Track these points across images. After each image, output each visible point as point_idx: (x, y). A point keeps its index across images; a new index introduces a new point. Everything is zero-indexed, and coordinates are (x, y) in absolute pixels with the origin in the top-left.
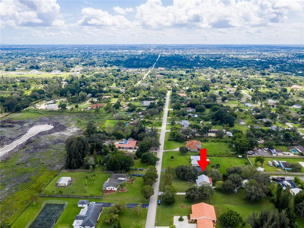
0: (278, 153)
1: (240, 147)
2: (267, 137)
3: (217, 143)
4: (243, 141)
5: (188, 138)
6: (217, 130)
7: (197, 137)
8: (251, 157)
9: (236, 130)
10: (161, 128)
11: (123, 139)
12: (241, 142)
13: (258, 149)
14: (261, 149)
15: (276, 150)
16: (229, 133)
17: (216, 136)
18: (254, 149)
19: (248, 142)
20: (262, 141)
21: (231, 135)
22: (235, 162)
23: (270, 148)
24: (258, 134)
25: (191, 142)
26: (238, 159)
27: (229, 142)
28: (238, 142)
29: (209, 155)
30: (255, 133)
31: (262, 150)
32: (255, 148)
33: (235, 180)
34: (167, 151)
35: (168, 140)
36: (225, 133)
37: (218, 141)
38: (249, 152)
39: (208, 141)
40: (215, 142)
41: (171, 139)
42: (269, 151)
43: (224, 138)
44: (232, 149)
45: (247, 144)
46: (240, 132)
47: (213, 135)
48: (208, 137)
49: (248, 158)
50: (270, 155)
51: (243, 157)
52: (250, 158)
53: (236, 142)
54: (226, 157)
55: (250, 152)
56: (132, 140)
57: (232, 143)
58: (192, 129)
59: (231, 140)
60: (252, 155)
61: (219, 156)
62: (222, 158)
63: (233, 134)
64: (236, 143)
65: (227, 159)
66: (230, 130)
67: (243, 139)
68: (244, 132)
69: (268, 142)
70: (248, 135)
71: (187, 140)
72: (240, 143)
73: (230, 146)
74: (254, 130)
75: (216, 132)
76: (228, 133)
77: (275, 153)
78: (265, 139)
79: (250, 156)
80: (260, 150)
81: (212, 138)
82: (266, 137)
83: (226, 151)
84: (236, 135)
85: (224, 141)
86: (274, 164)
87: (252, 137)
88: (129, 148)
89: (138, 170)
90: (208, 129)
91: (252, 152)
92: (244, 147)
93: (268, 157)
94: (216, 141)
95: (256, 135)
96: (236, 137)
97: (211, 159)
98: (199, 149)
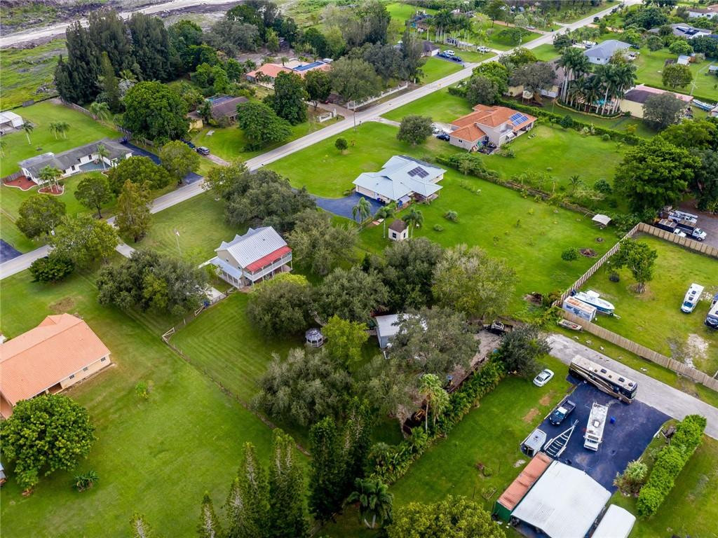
3: (608, 145)
7: (569, 102)
8: (657, 238)
10: (499, 52)
11: (326, 59)
17: (646, 117)
22: (542, 233)
26: (583, 226)
37: (621, 138)
40: (604, 139)
79: (656, 231)
89: (195, 150)
97: (465, 191)
98: (487, 145)
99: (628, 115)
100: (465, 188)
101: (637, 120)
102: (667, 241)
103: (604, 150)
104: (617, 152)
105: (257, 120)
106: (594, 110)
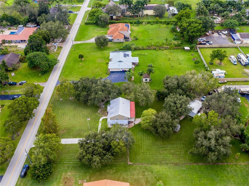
0: (243, 39)
1: (188, 32)
2: (227, 14)
3: (155, 26)
4: (192, 22)
5: (114, 19)
6: (156, 5)
7: (128, 16)
8: (203, 48)
9: (183, 4)
10: (81, 5)
11: (19, 26)
12: (190, 24)
13: (213, 33)
14: (217, 32)
15: (241, 35)
16: (173, 10)
17: (154, 14)
18: (207, 33)
19: (200, 23)
20: (219, 19)
21: (176, 12)
22: (178, 59)
23: (231, 30)
24: (213, 9)
25: (115, 27)
26: (183, 53)
27: (171, 22)
28: (185, 25)
29: (141, 47)
30: (209, 8)
31: (219, 34)
32: (210, 31)
33: (177, 108)
34: (79, 42)
35: (86, 24)
36: (167, 8)
37: (157, 23)
38: (200, 40)
39: (143, 22)
40: (152, 24)
41: (90, 21)
42: (229, 35)
43: (165, 17)
44: (176, 35)
45: (200, 27)
46: (188, 6)
47: (150, 12)
48: (143, 16)
49: (199, 51)
50: (231, 44)
51: (191, 48)
52: (202, 50)
53: (182, 25)
54: (166, 49)
55: (202, 39)
56: (32, 26)
57: (176, 24)
58: (120, 6)
59: (174, 19)
60: (205, 44)
61: (155, 49)
62: (160, 52)
63: (178, 11)
64: (182, 27)
65: (167, 54)
66: (174, 4)
67: (194, 20)
68: (194, 7)
69: (229, 21)
70: (200, 12)
71: (112, 23)
72: (188, 26)
73: (173, 30)
74: (208, 3)
75: (155, 8)
76: (171, 8)
77: (239, 40)
78: (223, 16)
79: (202, 46)
80: (216, 35)
81: (149, 18)
82: (225, 13)
83: (167, 40)
84: (183, 12)
85: (165, 22)
86: (239, 60)
87: (205, 14)
88: (21, 41)
89: (18, 84)
90: (143, 4)
91: (204, 39)
92: (194, 33)
93: (228, 47)
94: (153, 22)
95: (210, 10)
96: (182, 16)
97: (142, 56)
98: (126, 38)
99: (147, 15)
100: (140, 55)
101: (151, 16)
102: (206, 48)
103: (156, 28)
104: (160, 27)
105: (44, 60)
106: (137, 16)
